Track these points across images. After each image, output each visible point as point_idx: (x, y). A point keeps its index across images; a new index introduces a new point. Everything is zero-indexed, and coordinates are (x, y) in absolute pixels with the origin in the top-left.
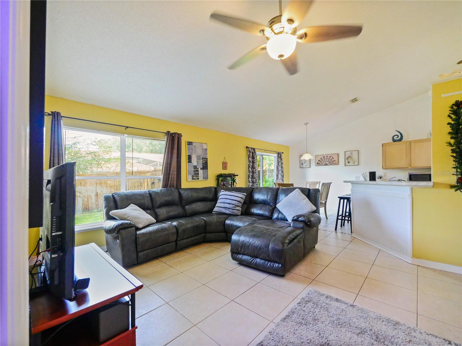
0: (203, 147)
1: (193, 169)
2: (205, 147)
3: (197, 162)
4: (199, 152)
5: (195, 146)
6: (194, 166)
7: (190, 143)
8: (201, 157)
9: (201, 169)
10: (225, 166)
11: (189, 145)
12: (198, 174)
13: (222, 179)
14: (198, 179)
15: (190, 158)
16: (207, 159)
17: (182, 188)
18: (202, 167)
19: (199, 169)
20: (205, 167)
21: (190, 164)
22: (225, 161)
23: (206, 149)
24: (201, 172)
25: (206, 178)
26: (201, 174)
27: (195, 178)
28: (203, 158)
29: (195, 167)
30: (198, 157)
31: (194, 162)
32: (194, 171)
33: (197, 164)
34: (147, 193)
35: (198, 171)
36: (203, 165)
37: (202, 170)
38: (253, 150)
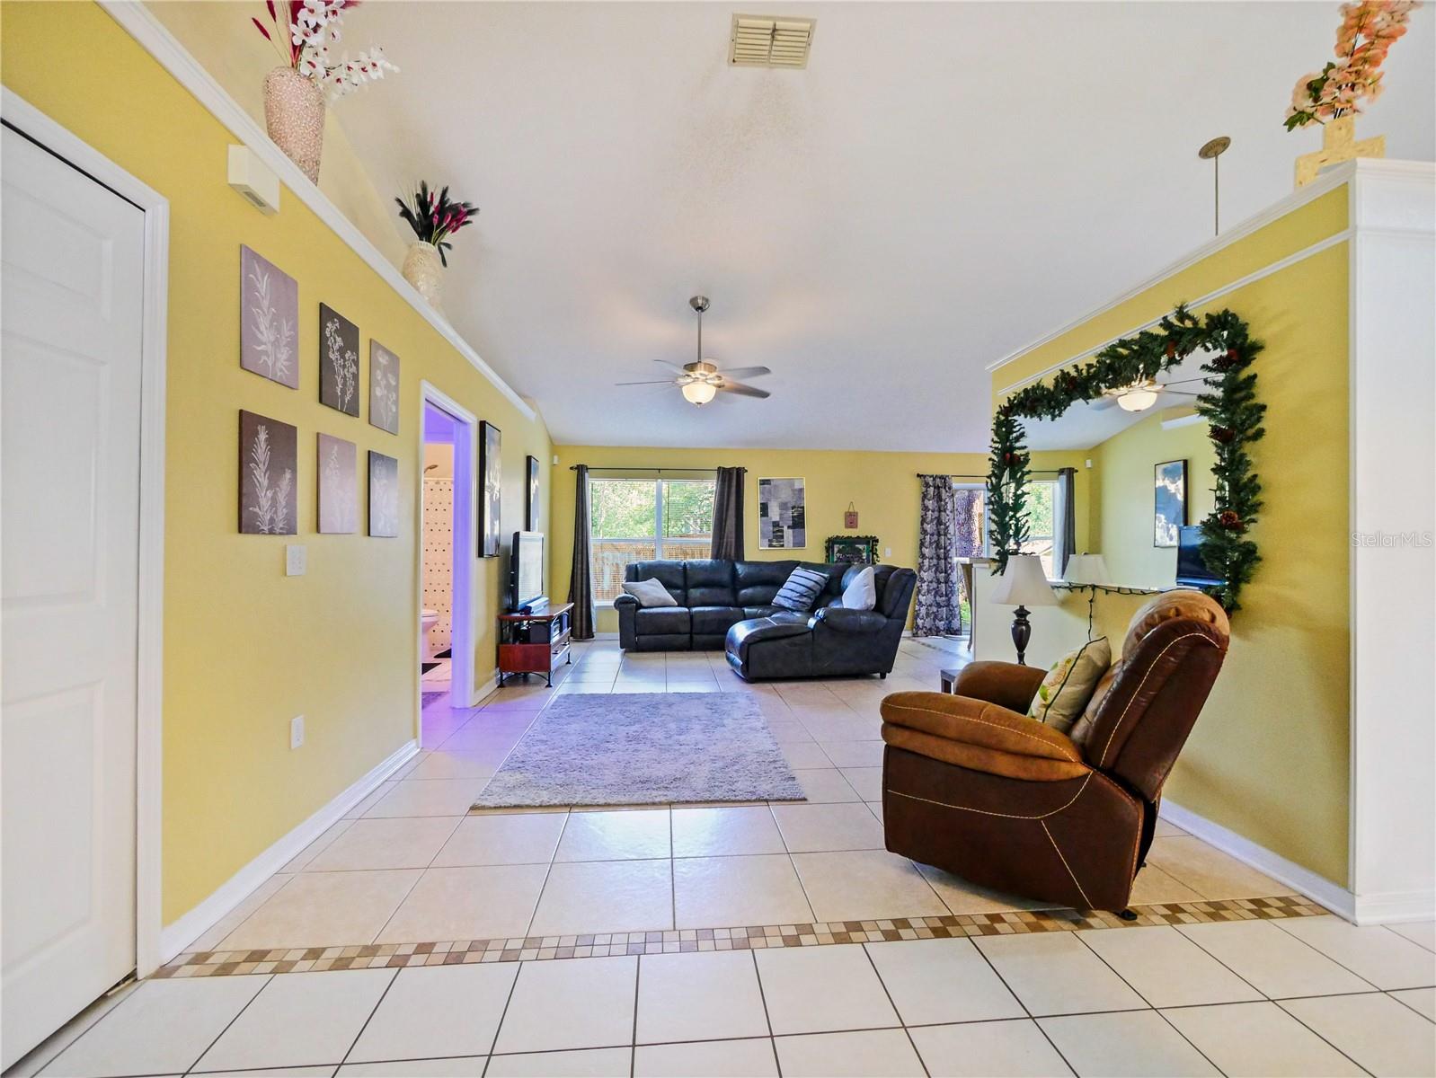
0: (794, 485)
1: (771, 528)
2: (797, 486)
3: (781, 515)
4: (785, 495)
5: (775, 486)
6: (774, 523)
7: (764, 482)
8: (790, 506)
9: (789, 527)
10: (851, 520)
11: (763, 484)
12: (782, 537)
13: (841, 547)
14: (783, 546)
15: (764, 509)
16: (803, 508)
17: (746, 560)
18: (790, 523)
19: (785, 528)
20: (798, 523)
21: (765, 518)
22: (851, 510)
23: (801, 490)
24: (788, 534)
25: (800, 543)
26: (788, 538)
27: (774, 544)
28: (793, 507)
29: (776, 524)
30: (783, 506)
31: (774, 513)
32: (774, 532)
33: (781, 518)
34: (680, 566)
35: (782, 531)
36: (793, 520)
37: (791, 531)
38: (938, 480)
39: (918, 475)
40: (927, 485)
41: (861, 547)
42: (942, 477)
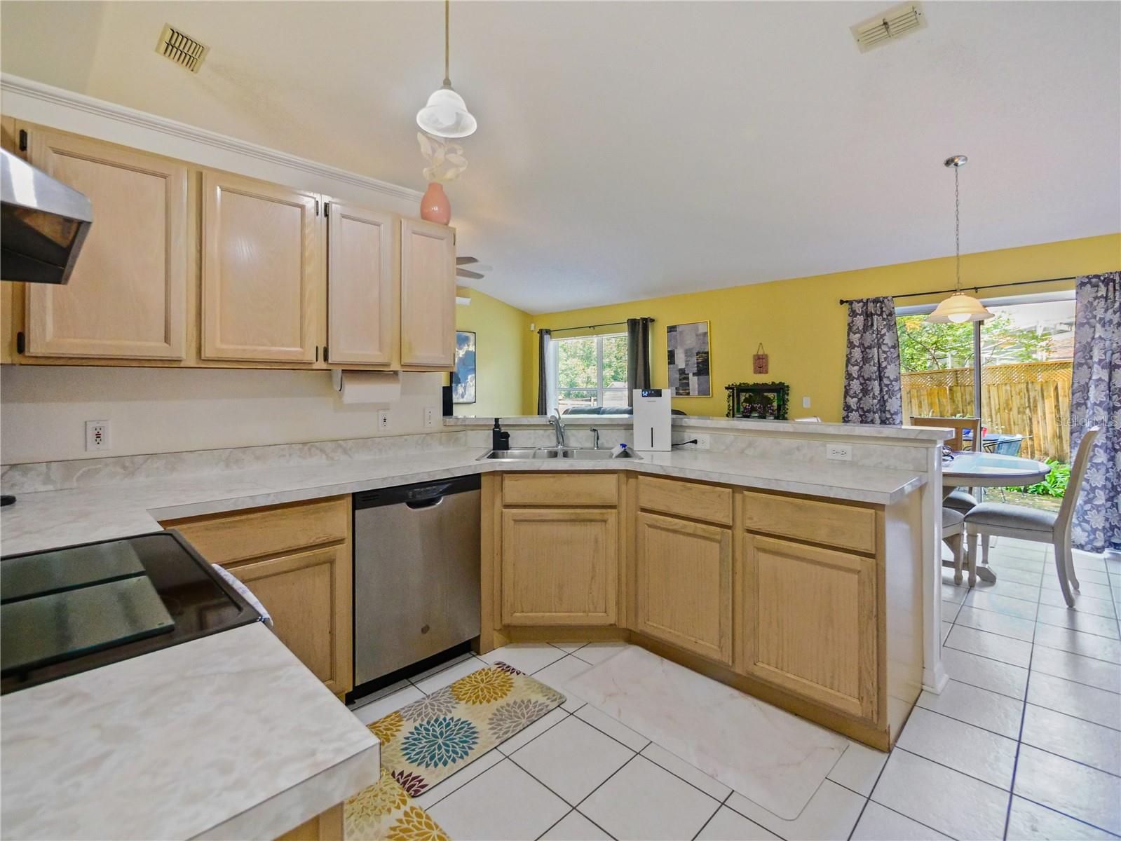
0: (698, 329)
1: (678, 376)
2: (702, 329)
3: (686, 361)
4: (690, 341)
5: (681, 333)
6: (680, 370)
7: (671, 329)
8: (695, 352)
9: (694, 374)
11: (670, 332)
12: (688, 384)
13: (747, 395)
14: (688, 394)
15: (671, 356)
16: (708, 353)
18: (695, 370)
19: (691, 375)
20: (703, 369)
21: (672, 366)
22: (761, 353)
23: (705, 334)
24: (693, 381)
25: (705, 390)
26: (693, 385)
27: (681, 391)
28: (698, 353)
29: (682, 372)
30: (688, 353)
31: (681, 362)
32: (680, 380)
33: (687, 365)
35: (688, 378)
36: (698, 366)
37: (696, 378)
38: (871, 305)
39: (842, 302)
40: (853, 314)
41: (771, 395)
42: (876, 301)
